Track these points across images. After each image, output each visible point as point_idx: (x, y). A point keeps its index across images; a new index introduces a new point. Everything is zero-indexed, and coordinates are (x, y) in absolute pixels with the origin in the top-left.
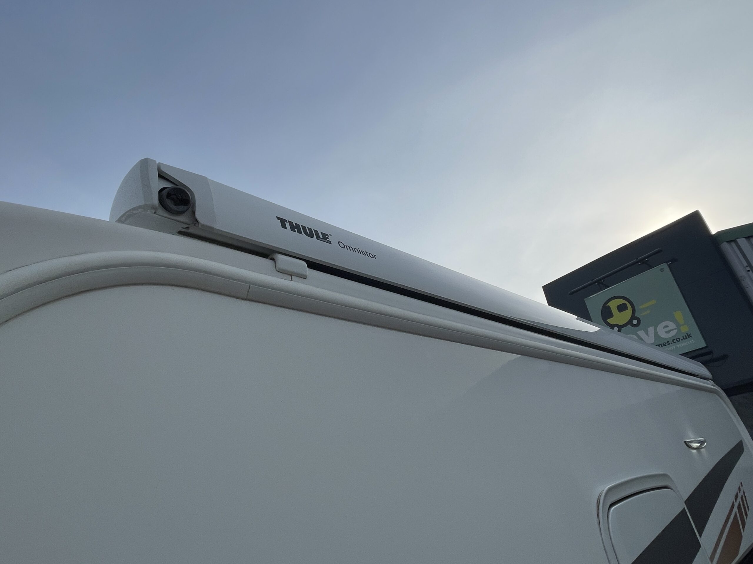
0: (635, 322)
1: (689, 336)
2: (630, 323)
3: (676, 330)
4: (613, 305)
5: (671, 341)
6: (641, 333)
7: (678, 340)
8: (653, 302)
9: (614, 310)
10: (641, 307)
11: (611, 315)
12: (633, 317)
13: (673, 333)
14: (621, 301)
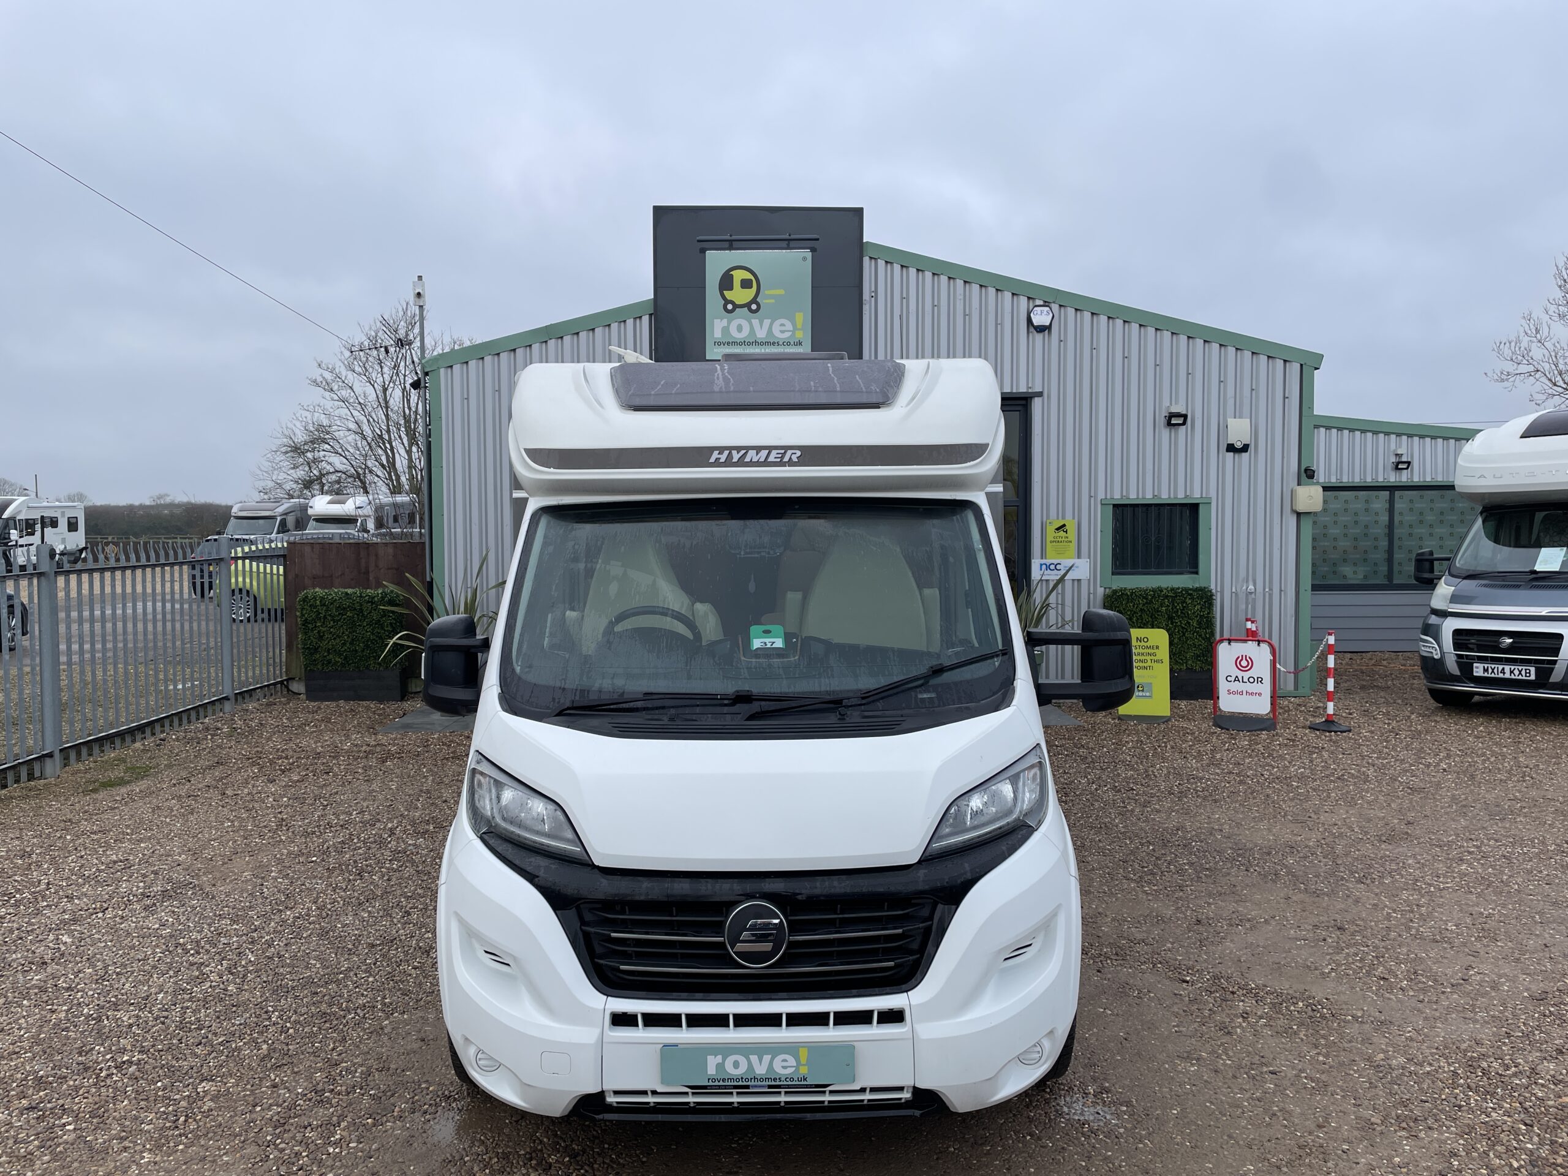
0: (754, 307)
1: (800, 344)
2: (748, 305)
3: (790, 333)
4: (739, 276)
5: (781, 343)
6: (756, 322)
7: (789, 344)
8: (781, 292)
9: (737, 283)
10: (767, 292)
11: (731, 288)
12: (754, 300)
13: (787, 335)
14: (749, 276)
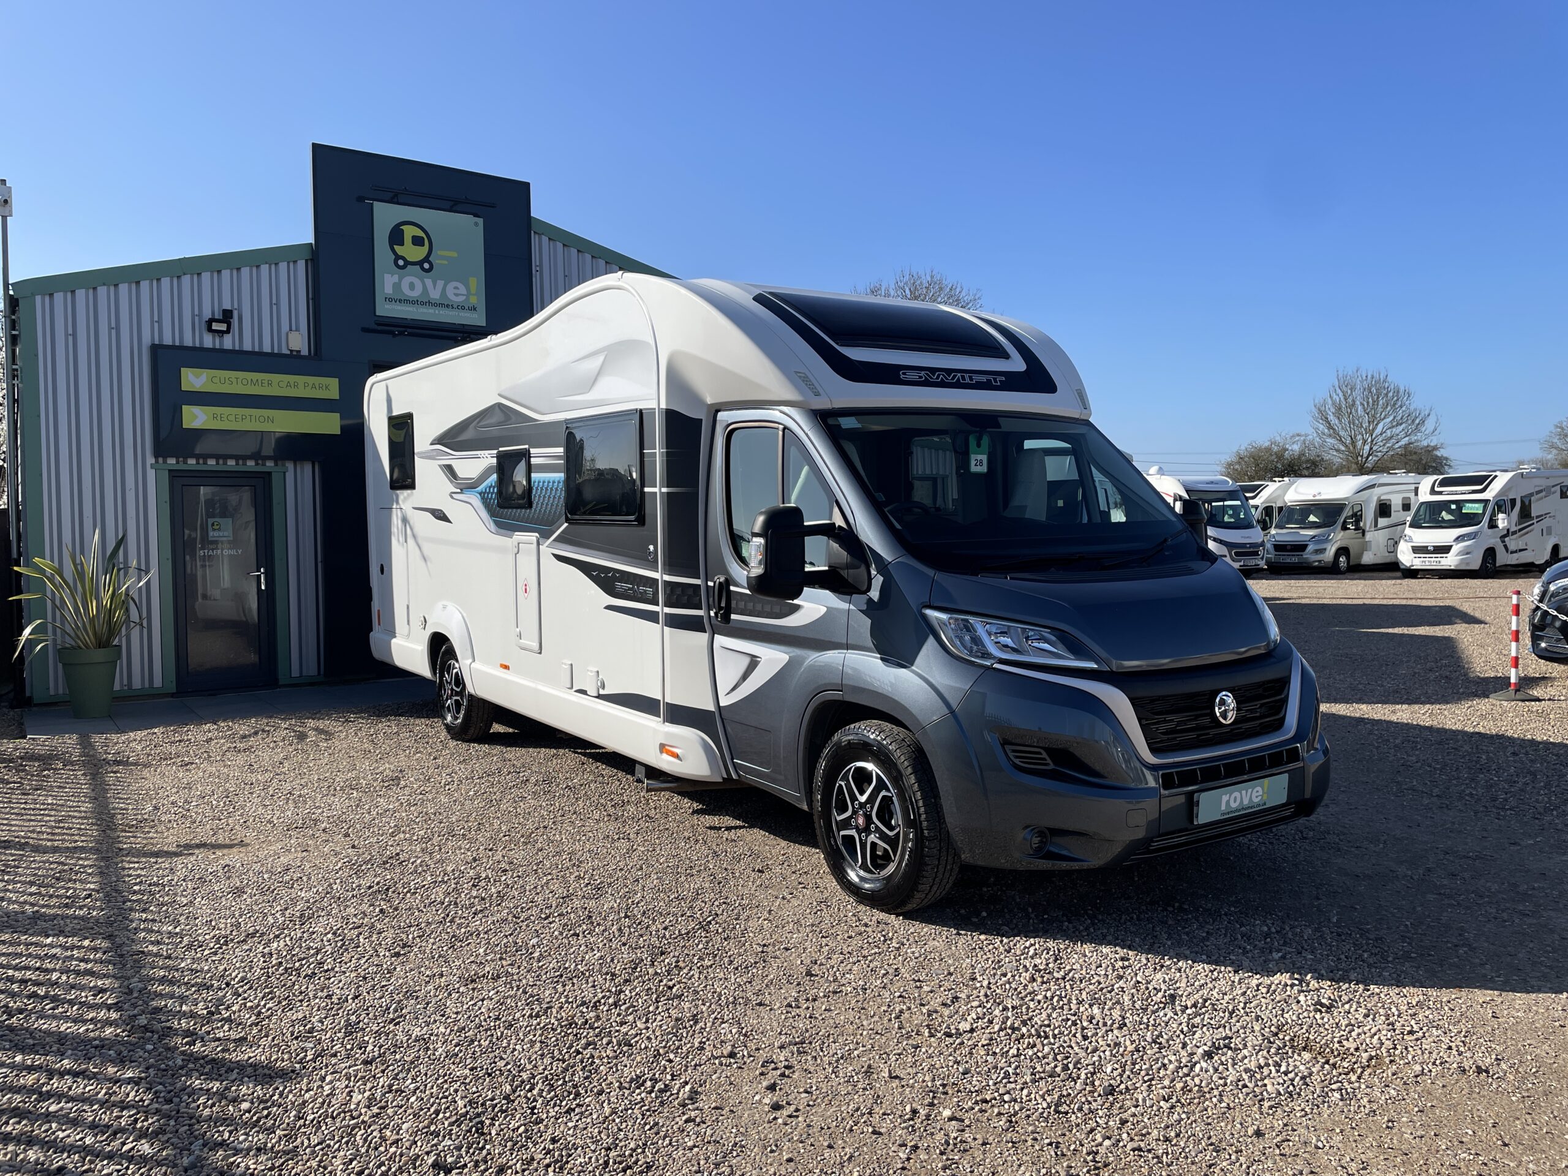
0: (426, 266)
1: (475, 309)
3: (465, 297)
4: (409, 232)
5: (455, 306)
6: (429, 282)
7: (463, 308)
8: (455, 254)
9: (408, 239)
10: (440, 253)
11: (403, 244)
12: (426, 259)
13: (461, 299)
14: (421, 234)
